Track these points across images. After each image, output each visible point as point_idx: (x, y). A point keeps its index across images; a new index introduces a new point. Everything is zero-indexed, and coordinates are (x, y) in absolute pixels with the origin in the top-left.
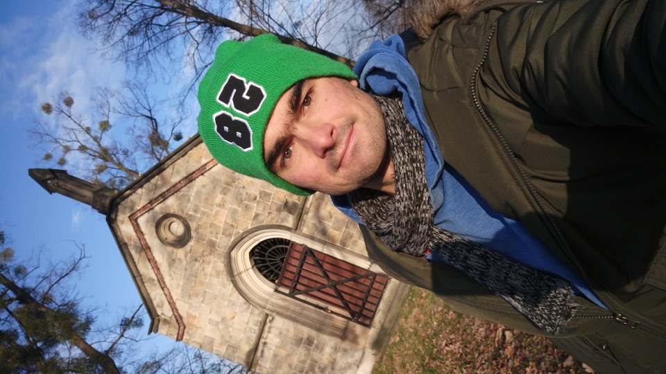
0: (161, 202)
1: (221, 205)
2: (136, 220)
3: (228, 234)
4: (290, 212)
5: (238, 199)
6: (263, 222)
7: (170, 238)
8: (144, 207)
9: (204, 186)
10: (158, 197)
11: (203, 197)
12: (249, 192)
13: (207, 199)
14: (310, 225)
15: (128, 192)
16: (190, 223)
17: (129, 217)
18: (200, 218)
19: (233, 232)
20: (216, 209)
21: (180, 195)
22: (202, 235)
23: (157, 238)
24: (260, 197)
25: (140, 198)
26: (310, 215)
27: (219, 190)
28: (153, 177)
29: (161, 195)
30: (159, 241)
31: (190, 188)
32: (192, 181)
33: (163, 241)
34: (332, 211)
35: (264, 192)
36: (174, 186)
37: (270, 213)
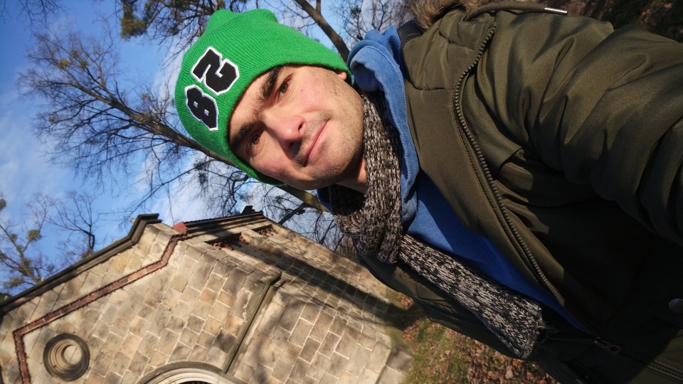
0: (60, 318)
1: (136, 330)
2: (22, 338)
3: (137, 368)
4: (223, 348)
5: (160, 324)
6: (185, 358)
7: (61, 365)
8: (36, 321)
9: (120, 303)
10: (58, 310)
11: (116, 317)
12: (176, 316)
13: (119, 320)
14: (245, 367)
15: (22, 299)
16: (91, 349)
17: (14, 332)
18: (106, 344)
19: (144, 367)
20: (128, 333)
21: (86, 311)
22: (103, 367)
23: (43, 365)
24: (188, 325)
25: (34, 309)
26: (248, 354)
27: (138, 309)
28: (58, 284)
29: (62, 308)
30: (44, 368)
31: (102, 303)
32: (106, 295)
33: (50, 369)
34: (276, 353)
35: (195, 318)
36: (81, 299)
37: (196, 347)
